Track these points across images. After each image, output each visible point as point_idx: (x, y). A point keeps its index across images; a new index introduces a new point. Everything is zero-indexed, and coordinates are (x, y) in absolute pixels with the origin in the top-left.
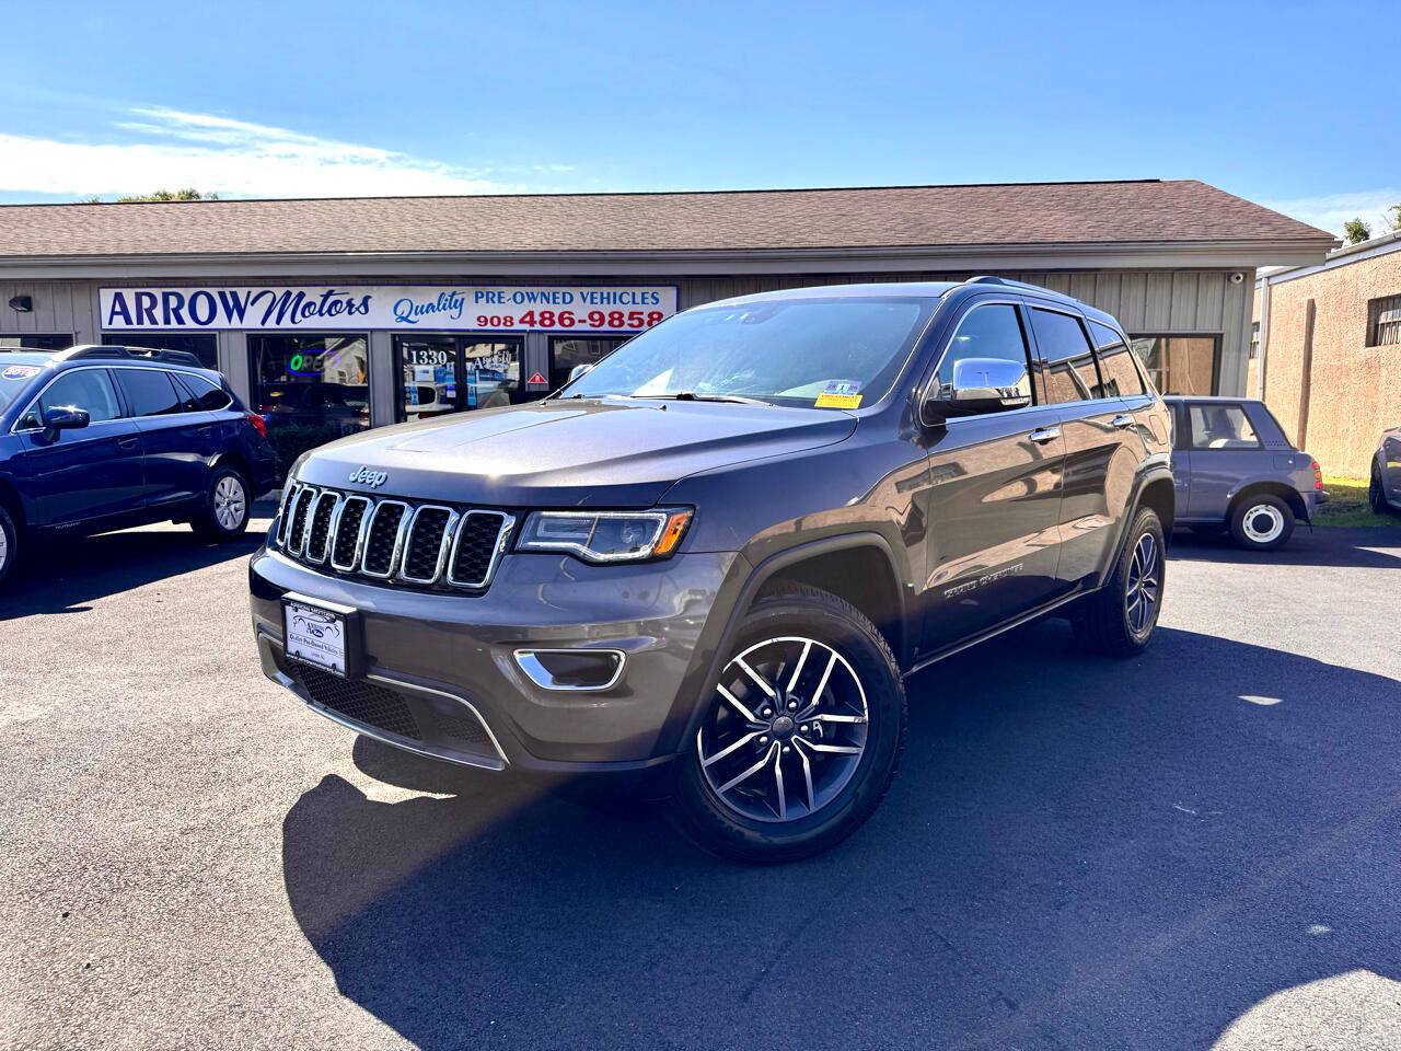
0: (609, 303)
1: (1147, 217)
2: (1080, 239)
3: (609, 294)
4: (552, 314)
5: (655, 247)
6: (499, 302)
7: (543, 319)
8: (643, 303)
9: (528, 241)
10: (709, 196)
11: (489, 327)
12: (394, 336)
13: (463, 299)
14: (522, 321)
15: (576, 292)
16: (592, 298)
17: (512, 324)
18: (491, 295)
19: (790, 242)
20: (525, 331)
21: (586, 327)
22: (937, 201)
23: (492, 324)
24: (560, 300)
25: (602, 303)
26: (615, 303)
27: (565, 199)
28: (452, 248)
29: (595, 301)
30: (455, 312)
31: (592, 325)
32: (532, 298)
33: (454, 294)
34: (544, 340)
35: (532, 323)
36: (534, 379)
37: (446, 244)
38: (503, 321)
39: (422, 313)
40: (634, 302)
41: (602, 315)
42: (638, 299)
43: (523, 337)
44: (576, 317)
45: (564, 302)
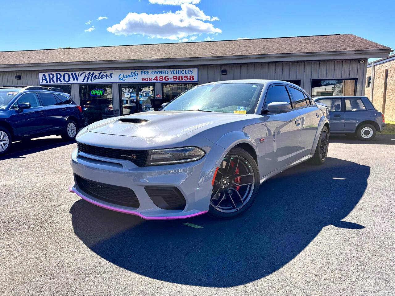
0: (178, 73)
1: (335, 45)
2: (314, 51)
3: (178, 71)
4: (162, 77)
5: (191, 57)
6: (148, 74)
7: (160, 78)
8: (188, 73)
9: (156, 56)
10: (208, 43)
11: (145, 81)
12: (119, 84)
13: (138, 73)
14: (154, 79)
15: (169, 70)
16: (174, 72)
17: (151, 80)
18: (145, 72)
19: (230, 54)
20: (155, 82)
21: (172, 81)
23: (146, 80)
25: (176, 73)
26: (180, 73)
27: (167, 45)
30: (136, 77)
31: (174, 80)
32: (157, 73)
33: (135, 72)
34: (160, 84)
35: (157, 80)
36: (158, 96)
38: (149, 79)
39: (127, 78)
40: (185, 73)
41: (176, 77)
42: (187, 72)
43: (154, 84)
44: (169, 78)
45: (166, 74)
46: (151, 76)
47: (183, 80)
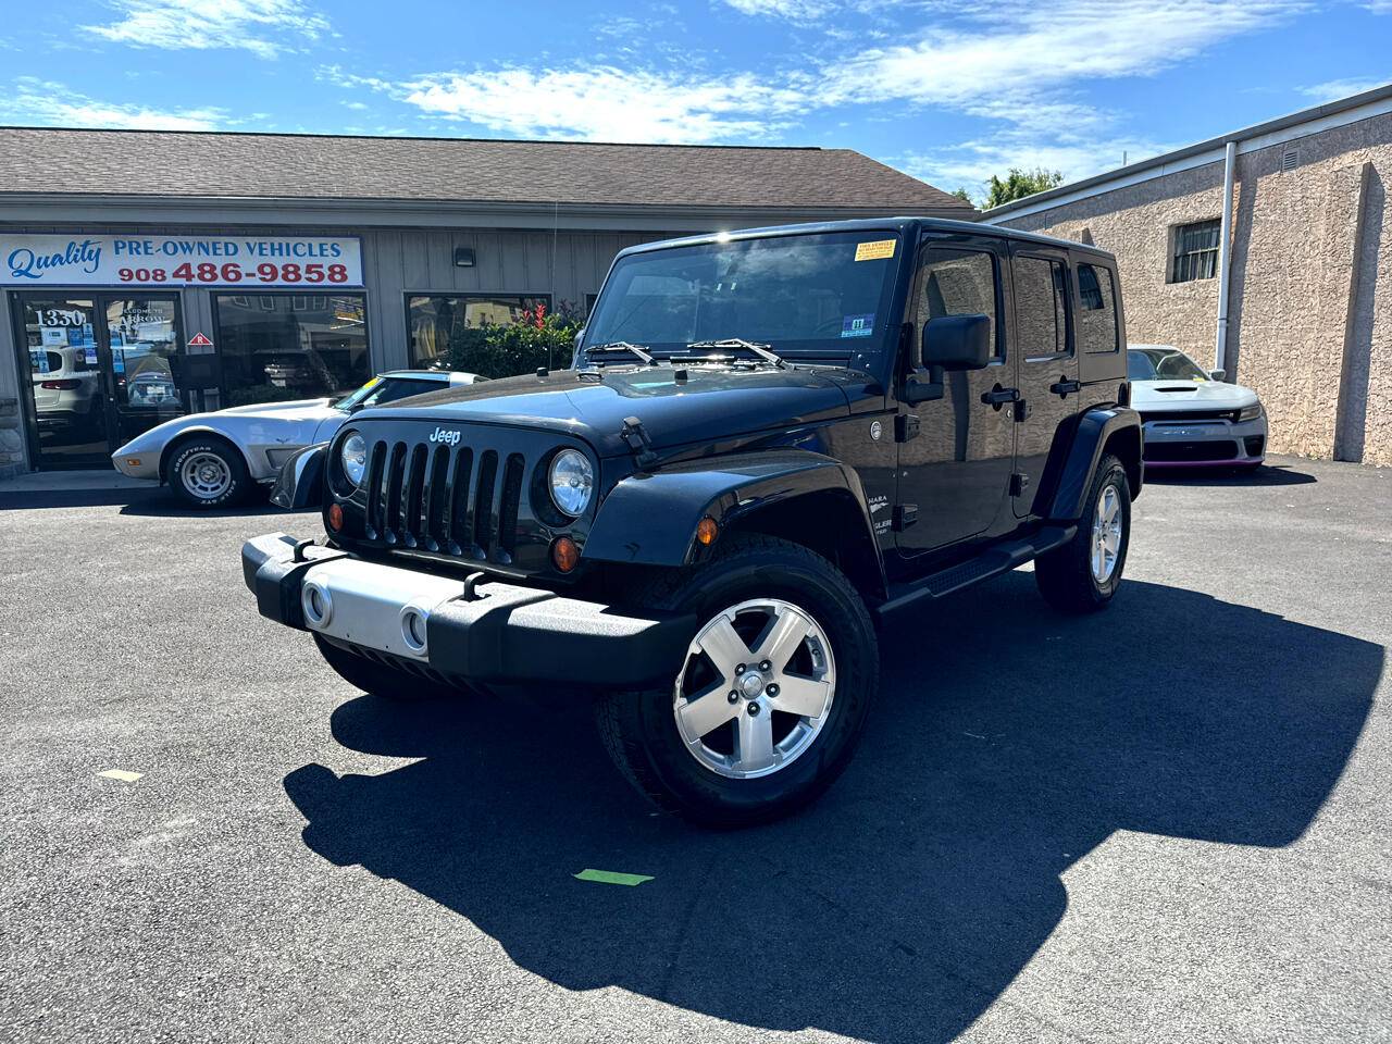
0: (281, 254)
3: (280, 245)
4: (213, 268)
5: (333, 195)
6: (146, 253)
7: (203, 272)
8: (322, 255)
9: (179, 184)
10: (382, 142)
11: (135, 281)
12: (10, 293)
13: (99, 250)
14: (176, 275)
15: (241, 242)
16: (261, 249)
17: (164, 278)
18: (134, 245)
19: (482, 194)
20: (181, 286)
21: (256, 281)
22: (622, 159)
23: (139, 278)
24: (222, 251)
25: (273, 254)
26: (288, 254)
27: (213, 137)
28: (82, 190)
29: (264, 252)
30: (90, 265)
31: (264, 280)
32: (188, 248)
33: (87, 243)
34: (205, 297)
35: (189, 276)
36: (196, 341)
37: (73, 186)
38: (152, 275)
39: (47, 266)
40: (311, 254)
41: (274, 269)
42: (316, 250)
43: (178, 293)
44: (243, 271)
45: (227, 254)
46: (161, 262)
47: (303, 282)
